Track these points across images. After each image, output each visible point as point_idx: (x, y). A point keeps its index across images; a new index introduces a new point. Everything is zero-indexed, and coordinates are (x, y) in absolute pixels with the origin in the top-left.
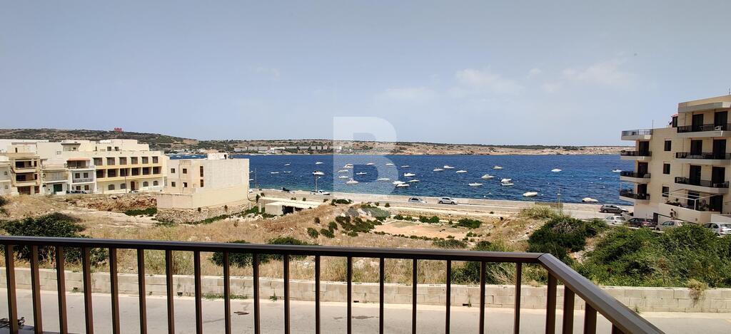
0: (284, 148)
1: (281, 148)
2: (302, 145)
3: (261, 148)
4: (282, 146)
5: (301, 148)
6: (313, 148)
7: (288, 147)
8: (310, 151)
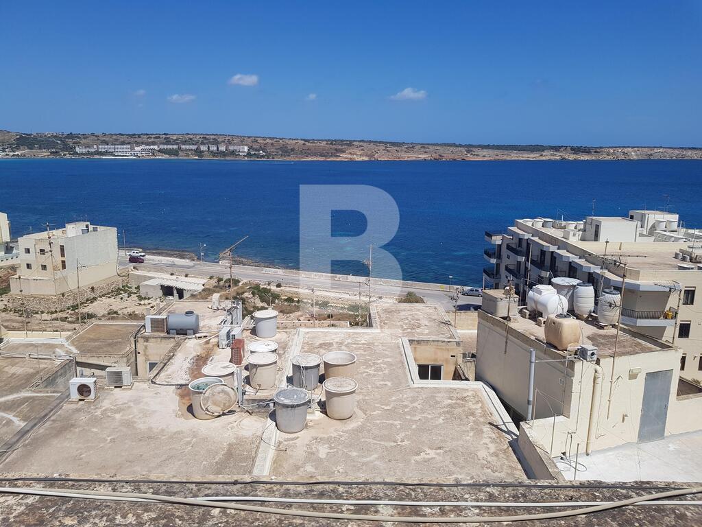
0: (156, 147)
1: (152, 147)
2: (185, 142)
3: (119, 147)
4: (154, 144)
5: (183, 147)
6: (204, 148)
7: (162, 147)
8: (198, 152)
